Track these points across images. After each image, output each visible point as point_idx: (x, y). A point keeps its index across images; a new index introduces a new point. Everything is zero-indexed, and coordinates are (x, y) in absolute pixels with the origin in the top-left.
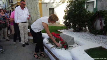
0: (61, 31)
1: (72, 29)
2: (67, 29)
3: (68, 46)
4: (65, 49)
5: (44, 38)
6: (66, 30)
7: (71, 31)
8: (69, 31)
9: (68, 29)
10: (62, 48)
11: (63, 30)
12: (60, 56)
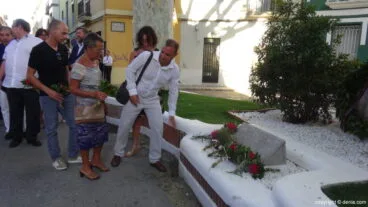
0: (240, 116)
1: (279, 113)
2: (261, 112)
3: (265, 167)
4: (255, 177)
5: (184, 134)
6: (255, 114)
7: (276, 119)
8: (266, 119)
9: (264, 112)
10: (244, 174)
11: (248, 114)
12: (234, 198)
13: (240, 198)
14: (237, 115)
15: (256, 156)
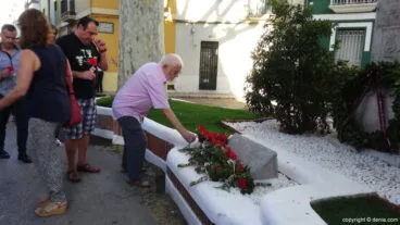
0: (234, 126)
1: (275, 122)
2: (257, 122)
3: (255, 182)
4: (243, 192)
5: (172, 146)
6: (251, 123)
7: (273, 129)
8: (263, 128)
9: (261, 122)
10: (232, 189)
11: (243, 124)
12: (219, 215)
13: (225, 215)
14: (230, 125)
15: (246, 170)
